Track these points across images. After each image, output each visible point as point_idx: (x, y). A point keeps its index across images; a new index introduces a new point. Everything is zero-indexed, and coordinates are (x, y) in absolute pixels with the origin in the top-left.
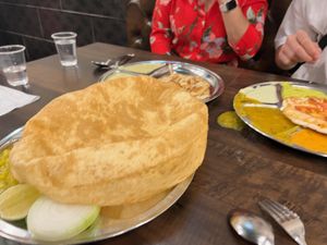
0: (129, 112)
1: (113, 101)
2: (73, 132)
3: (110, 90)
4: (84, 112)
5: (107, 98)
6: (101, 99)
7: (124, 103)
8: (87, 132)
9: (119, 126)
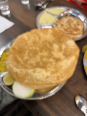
0: (48, 45)
1: (42, 40)
2: (26, 54)
3: (42, 34)
4: (31, 46)
5: (40, 38)
6: (37, 39)
7: (46, 41)
8: (31, 55)
9: (43, 51)
